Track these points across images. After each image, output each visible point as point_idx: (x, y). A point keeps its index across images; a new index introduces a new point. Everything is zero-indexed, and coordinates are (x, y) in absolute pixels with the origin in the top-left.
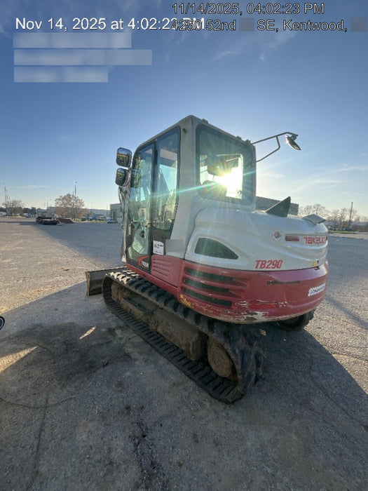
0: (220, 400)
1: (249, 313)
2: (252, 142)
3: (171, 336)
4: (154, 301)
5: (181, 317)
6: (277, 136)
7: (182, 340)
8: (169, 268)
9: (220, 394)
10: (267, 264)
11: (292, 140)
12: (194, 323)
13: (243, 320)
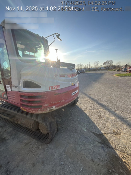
0: (45, 143)
1: (49, 108)
2: (45, 37)
3: (24, 124)
4: (13, 111)
5: (25, 116)
6: (53, 35)
7: (29, 124)
8: (14, 96)
9: (45, 141)
10: (53, 88)
11: (58, 36)
12: (30, 117)
13: (48, 111)
